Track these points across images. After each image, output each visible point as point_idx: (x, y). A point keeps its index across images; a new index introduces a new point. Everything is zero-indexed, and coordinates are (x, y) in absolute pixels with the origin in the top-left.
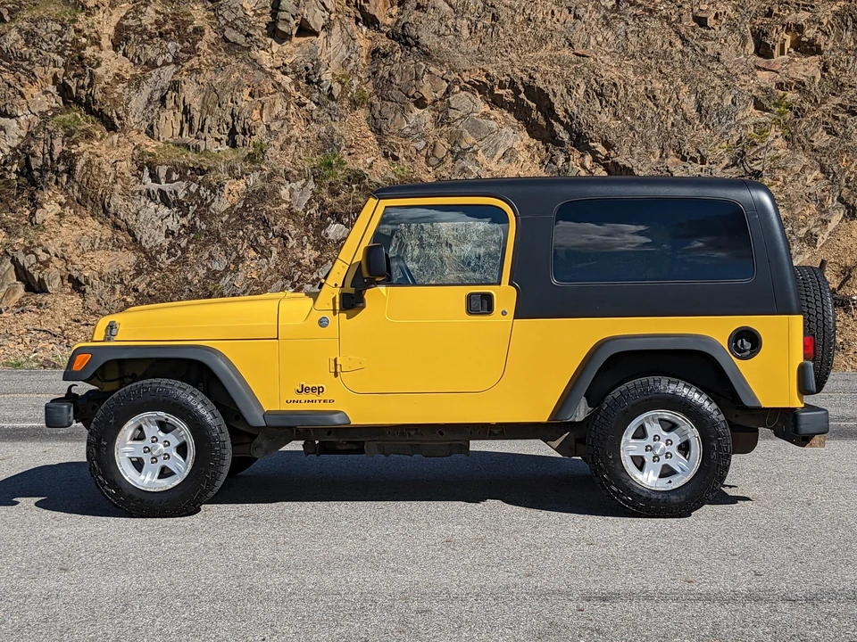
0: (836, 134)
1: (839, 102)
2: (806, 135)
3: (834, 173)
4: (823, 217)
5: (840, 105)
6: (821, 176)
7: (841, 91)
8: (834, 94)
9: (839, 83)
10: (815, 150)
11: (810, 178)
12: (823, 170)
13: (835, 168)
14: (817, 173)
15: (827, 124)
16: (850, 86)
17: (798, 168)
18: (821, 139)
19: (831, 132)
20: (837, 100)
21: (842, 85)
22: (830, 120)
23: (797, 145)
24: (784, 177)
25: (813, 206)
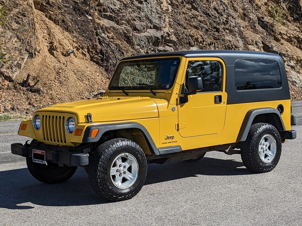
0: (20, 24)
1: (18, 11)
2: (9, 23)
3: (23, 39)
4: (22, 57)
5: (19, 12)
6: (17, 40)
7: (17, 6)
8: (15, 8)
9: (16, 3)
10: (14, 30)
11: (14, 41)
12: (18, 38)
13: (23, 37)
14: (16, 39)
15: (16, 19)
16: (20, 5)
17: (9, 37)
18: (15, 26)
19: (17, 23)
20: (17, 10)
21: (17, 4)
22: (16, 18)
23: (6, 27)
24: (5, 40)
25: (17, 52)
